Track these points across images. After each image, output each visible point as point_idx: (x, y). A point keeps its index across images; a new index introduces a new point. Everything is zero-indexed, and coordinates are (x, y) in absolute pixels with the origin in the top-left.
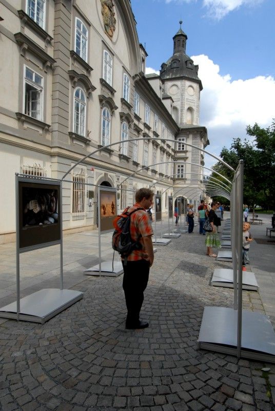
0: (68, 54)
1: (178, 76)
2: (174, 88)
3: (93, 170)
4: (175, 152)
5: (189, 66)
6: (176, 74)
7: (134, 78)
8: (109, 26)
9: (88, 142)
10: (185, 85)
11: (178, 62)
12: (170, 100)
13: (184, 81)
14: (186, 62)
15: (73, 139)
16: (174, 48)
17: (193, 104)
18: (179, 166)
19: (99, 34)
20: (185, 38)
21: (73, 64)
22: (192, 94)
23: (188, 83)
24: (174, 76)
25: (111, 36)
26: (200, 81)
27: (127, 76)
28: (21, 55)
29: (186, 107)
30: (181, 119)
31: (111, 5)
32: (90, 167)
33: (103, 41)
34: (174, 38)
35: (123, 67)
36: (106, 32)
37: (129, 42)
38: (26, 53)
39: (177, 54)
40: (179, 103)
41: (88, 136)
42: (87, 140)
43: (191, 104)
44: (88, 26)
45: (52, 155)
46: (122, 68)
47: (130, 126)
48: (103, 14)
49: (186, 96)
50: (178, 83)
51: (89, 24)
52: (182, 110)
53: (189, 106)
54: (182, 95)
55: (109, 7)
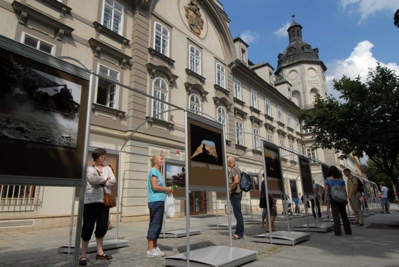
0: (147, 51)
1: (295, 61)
2: (293, 73)
3: (178, 153)
4: (302, 135)
5: (307, 50)
6: (293, 60)
7: (229, 66)
8: (195, 26)
9: (170, 126)
10: (304, 68)
11: (293, 49)
12: (286, 84)
13: (302, 65)
14: (303, 48)
15: (151, 123)
16: (290, 39)
17: (316, 85)
18: (309, 150)
19: (183, 33)
20: (299, 28)
21: (151, 59)
22: (314, 76)
23: (307, 66)
24: (291, 63)
25: (198, 34)
26: (322, 62)
27: (221, 65)
28: (95, 56)
29: (309, 89)
30: (305, 101)
31: (196, 9)
32: (175, 150)
33: (187, 38)
34: (288, 31)
35: (215, 57)
36: (192, 30)
37: (221, 36)
38: (101, 54)
39: (293, 43)
40: (301, 86)
41: (171, 120)
42: (169, 124)
43: (314, 85)
44: (170, 28)
45: (126, 139)
46: (214, 59)
47: (229, 110)
48: (187, 18)
49: (307, 78)
50: (297, 68)
51: (170, 26)
52: (304, 93)
53: (312, 87)
54: (302, 78)
55: (193, 11)
